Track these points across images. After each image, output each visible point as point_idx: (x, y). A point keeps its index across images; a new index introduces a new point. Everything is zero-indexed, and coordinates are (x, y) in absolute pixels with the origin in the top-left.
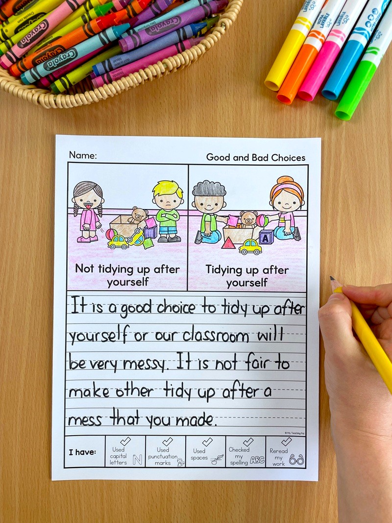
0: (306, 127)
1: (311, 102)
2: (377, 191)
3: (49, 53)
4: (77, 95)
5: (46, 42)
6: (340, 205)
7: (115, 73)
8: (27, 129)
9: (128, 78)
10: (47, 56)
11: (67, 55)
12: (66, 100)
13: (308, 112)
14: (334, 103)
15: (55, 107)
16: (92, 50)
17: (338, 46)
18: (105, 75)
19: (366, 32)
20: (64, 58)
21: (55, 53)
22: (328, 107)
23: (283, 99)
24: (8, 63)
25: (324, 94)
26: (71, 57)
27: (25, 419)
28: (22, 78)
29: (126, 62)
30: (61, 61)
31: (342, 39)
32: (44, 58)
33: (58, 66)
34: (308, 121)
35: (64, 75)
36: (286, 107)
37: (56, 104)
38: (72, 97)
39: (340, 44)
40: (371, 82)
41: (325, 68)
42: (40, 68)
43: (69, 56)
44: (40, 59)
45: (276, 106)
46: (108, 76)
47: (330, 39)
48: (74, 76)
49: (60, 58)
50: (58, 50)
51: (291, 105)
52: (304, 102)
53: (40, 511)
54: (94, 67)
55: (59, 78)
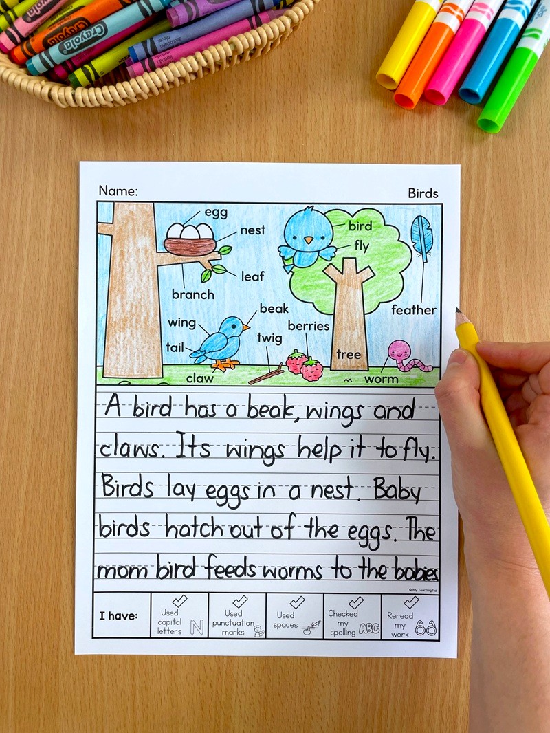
0: (436, 143)
1: (444, 107)
2: (537, 237)
3: (68, 29)
4: (105, 88)
5: (64, 14)
6: (483, 256)
7: (161, 58)
8: (34, 141)
9: (179, 64)
10: (64, 34)
11: (92, 32)
12: (90, 94)
13: (439, 121)
14: (476, 107)
15: (73, 105)
16: (129, 26)
17: (482, 26)
18: (147, 61)
19: (523, 7)
20: (88, 37)
21: (76, 29)
22: (468, 114)
23: (403, 101)
24: (9, 44)
25: (463, 95)
26: (97, 34)
27: (25, 556)
28: (28, 65)
29: (178, 43)
30: (84, 40)
31: (489, 16)
32: (59, 37)
33: (80, 47)
34: (439, 133)
35: (89, 62)
36: (407, 113)
37: (75, 100)
38: (98, 89)
39: (486, 22)
40: (530, 78)
41: (464, 56)
42: (54, 51)
43: (95, 32)
44: (54, 38)
45: (393, 111)
46: (151, 62)
47: (471, 16)
48: (102, 63)
49: (83, 36)
50: (79, 24)
51: (414, 111)
52: (433, 106)
53: (44, 688)
54: (131, 49)
55: (81, 66)
